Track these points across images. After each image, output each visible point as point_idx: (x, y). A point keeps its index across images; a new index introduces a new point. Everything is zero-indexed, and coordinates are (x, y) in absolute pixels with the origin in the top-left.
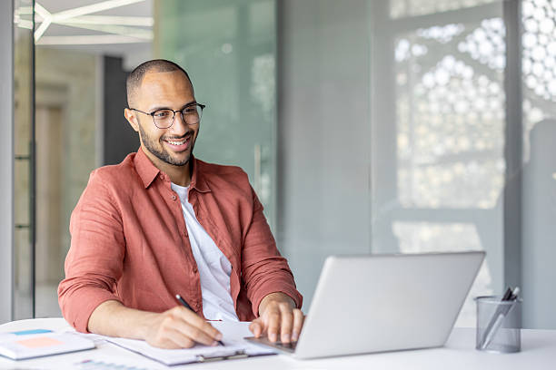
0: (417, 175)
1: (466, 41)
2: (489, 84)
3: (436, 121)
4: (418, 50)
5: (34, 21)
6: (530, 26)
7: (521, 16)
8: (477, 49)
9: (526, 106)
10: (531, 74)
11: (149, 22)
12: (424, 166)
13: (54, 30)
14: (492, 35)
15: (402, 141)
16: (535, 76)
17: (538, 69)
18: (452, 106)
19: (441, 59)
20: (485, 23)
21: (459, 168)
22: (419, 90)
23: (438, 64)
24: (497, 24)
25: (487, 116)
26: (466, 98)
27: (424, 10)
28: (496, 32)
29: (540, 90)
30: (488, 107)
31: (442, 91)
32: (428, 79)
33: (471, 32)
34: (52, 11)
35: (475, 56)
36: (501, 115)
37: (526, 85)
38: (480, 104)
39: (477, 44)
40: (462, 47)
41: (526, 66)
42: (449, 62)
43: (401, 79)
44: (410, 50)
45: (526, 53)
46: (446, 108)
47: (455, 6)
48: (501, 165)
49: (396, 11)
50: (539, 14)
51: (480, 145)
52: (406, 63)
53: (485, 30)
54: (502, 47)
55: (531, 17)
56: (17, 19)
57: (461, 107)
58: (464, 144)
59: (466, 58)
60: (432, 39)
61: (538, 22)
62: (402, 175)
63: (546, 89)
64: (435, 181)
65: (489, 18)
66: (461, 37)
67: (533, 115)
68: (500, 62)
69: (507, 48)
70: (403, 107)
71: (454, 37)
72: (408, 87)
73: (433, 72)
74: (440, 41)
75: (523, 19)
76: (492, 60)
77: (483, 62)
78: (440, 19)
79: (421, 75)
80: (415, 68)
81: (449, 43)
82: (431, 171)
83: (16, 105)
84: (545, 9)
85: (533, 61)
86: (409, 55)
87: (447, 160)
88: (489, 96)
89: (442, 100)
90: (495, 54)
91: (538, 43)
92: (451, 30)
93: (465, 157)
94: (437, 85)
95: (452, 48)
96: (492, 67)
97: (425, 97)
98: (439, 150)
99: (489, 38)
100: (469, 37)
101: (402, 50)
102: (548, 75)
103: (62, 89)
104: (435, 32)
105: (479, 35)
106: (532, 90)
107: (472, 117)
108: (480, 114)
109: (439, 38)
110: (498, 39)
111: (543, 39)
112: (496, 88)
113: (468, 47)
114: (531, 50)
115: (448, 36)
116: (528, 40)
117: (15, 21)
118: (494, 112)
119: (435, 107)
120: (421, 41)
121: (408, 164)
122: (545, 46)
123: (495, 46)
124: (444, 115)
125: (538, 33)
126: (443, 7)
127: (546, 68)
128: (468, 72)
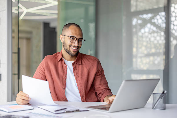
0: (139, 60)
1: (154, 19)
2: (160, 32)
3: (145, 44)
4: (140, 22)
5: (18, 11)
6: (174, 14)
8: (157, 21)
9: (172, 39)
10: (174, 29)
11: (56, 12)
12: (141, 57)
13: (28, 14)
14: (161, 17)
15: (134, 50)
17: (175, 28)
18: (150, 39)
19: (146, 24)
20: (160, 13)
21: (151, 58)
22: (140, 34)
23: (146, 26)
24: (163, 14)
25: (160, 42)
26: (154, 37)
27: (141, 9)
28: (163, 16)
29: (176, 34)
30: (160, 39)
31: (147, 34)
32: (143, 31)
33: (156, 16)
34: (27, 8)
35: (157, 24)
36: (164, 42)
37: (172, 33)
38: (158, 38)
39: (157, 20)
40: (153, 21)
41: (172, 27)
42: (149, 25)
43: (134, 30)
44: (137, 21)
45: (172, 23)
46: (148, 39)
47: (151, 8)
48: (164, 57)
49: (133, 9)
51: (158, 51)
52: (136, 26)
53: (160, 15)
55: (174, 12)
57: (152, 39)
58: (153, 51)
59: (154, 24)
60: (144, 18)
61: (176, 13)
62: (134, 60)
64: (144, 62)
67: (174, 42)
68: (164, 25)
69: (166, 21)
70: (135, 39)
71: (150, 17)
72: (136, 33)
73: (144, 29)
74: (146, 19)
75: (171, 13)
76: (162, 25)
77: (159, 25)
78: (146, 12)
79: (140, 29)
80: (139, 27)
81: (149, 19)
82: (143, 59)
85: (174, 25)
86: (137, 23)
87: (148, 55)
88: (161, 36)
89: (147, 37)
90: (163, 23)
91: (176, 20)
92: (150, 15)
93: (153, 55)
94: (145, 32)
95: (150, 21)
96: (162, 27)
97: (142, 37)
98: (146, 52)
99: (161, 18)
100: (155, 18)
101: (134, 21)
103: (30, 33)
104: (145, 16)
105: (158, 17)
106: (174, 34)
107: (156, 42)
108: (158, 41)
109: (146, 18)
110: (163, 18)
112: (163, 33)
113: (155, 21)
114: (173, 22)
115: (149, 17)
116: (173, 19)
118: (162, 41)
119: (144, 39)
120: (141, 19)
121: (136, 56)
123: (163, 20)
124: (147, 42)
125: (176, 17)
126: (147, 8)
128: (155, 29)
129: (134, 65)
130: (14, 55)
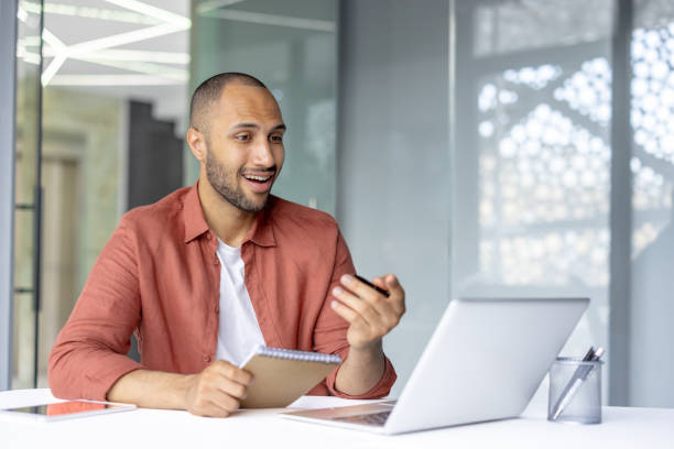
0: (506, 246)
1: (563, 87)
2: (590, 139)
4: (507, 97)
6: (640, 70)
7: (630, 58)
8: (577, 97)
9: (635, 164)
10: (642, 127)
12: (511, 237)
13: (71, 67)
14: (594, 79)
15: (486, 208)
16: (646, 131)
17: (648, 122)
18: (546, 165)
19: (533, 108)
20: (586, 66)
21: (553, 241)
22: (507, 147)
23: (531, 114)
24: (601, 67)
25: (589, 179)
26: (563, 156)
28: (599, 76)
29: (650, 147)
30: (589, 166)
31: (533, 148)
32: (518, 132)
33: (570, 75)
34: (68, 42)
35: (574, 105)
36: (605, 176)
38: (580, 162)
39: (577, 90)
40: (559, 94)
41: (636, 117)
42: (543, 111)
43: (486, 129)
44: (497, 97)
45: (635, 103)
46: (539, 167)
48: (605, 236)
50: (651, 55)
51: (579, 213)
52: (490, 115)
53: (586, 74)
54: (607, 95)
55: (641, 60)
56: (21, 52)
57: (557, 165)
58: (560, 213)
59: (563, 108)
60: (523, 85)
61: (650, 65)
62: (486, 247)
63: (659, 146)
64: (524, 253)
65: (590, 58)
66: (558, 83)
68: (604, 113)
69: (614, 95)
70: (487, 163)
71: (549, 82)
72: (493, 141)
73: (525, 123)
74: (533, 86)
75: (633, 62)
76: (594, 111)
77: (583, 112)
78: (532, 58)
79: (508, 128)
80: (503, 119)
81: (543, 90)
82: (519, 243)
83: (17, 156)
84: (658, 50)
85: (643, 112)
86: (495, 103)
87: (540, 229)
88: (591, 154)
89: (534, 158)
90: (599, 102)
91: (650, 91)
92: (546, 73)
94: (528, 139)
95: (546, 95)
96: (594, 119)
97: (515, 160)
98: (529, 218)
99: (591, 84)
100: (567, 81)
101: (487, 97)
102: (660, 130)
104: (527, 76)
105: (579, 79)
106: (641, 148)
107: (570, 179)
108: (579, 174)
109: (531, 83)
110: (602, 86)
111: (655, 86)
112: (598, 144)
113: (565, 94)
114: (641, 98)
115: (542, 82)
116: (638, 87)
117: (19, 54)
118: (597, 173)
119: (524, 166)
120: (510, 87)
121: (493, 234)
122: (658, 94)
123: (598, 93)
124: (536, 176)
125: (649, 79)
126: (539, 41)
127: (658, 122)
128: (565, 125)
130: (19, 213)
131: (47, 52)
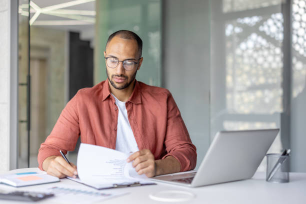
0: (237, 96)
1: (263, 25)
2: (275, 48)
3: (247, 68)
4: (238, 30)
5: (29, 12)
6: (297, 17)
7: (292, 12)
8: (269, 30)
9: (294, 60)
10: (297, 43)
11: (93, 13)
12: (240, 92)
13: (42, 17)
14: (276, 22)
15: (229, 79)
16: (299, 44)
17: (301, 40)
18: (256, 60)
19: (250, 35)
20: (273, 16)
21: (259, 93)
22: (238, 52)
23: (248, 37)
24: (279, 16)
25: (274, 65)
26: (263, 56)
27: (241, 8)
28: (279, 20)
29: (302, 52)
30: (274, 61)
31: (250, 52)
32: (243, 46)
33: (266, 20)
34: (41, 7)
35: (268, 33)
36: (281, 65)
37: (294, 49)
38: (270, 59)
39: (269, 27)
40: (261, 29)
41: (295, 39)
42: (254, 36)
43: (228, 45)
44: (233, 30)
45: (295, 32)
46: (252, 61)
47: (257, 6)
48: (280, 92)
49: (226, 8)
50: (301, 11)
51: (270, 81)
52: (231, 38)
53: (273, 19)
54: (282, 29)
55: (297, 13)
56: (20, 11)
57: (260, 60)
58: (262, 80)
59: (263, 34)
60: (245, 24)
61: (301, 15)
62: (229, 96)
63: (305, 51)
64: (246, 100)
65: (275, 13)
66: (261, 23)
67: (298, 65)
68: (280, 37)
69: (284, 29)
70: (230, 60)
71: (257, 23)
72: (232, 50)
73: (246, 42)
74: (250, 25)
75: (293, 14)
76: (277, 35)
77: (272, 36)
78: (249, 13)
79: (239, 43)
80: (236, 40)
81: (255, 26)
82: (244, 95)
83: (19, 58)
84: (305, 9)
85: (298, 36)
86: (233, 33)
87: (253, 88)
88: (275, 55)
89: (250, 57)
90: (278, 32)
91: (301, 27)
92: (255, 19)
93: (262, 87)
94: (247, 48)
95: (255, 29)
96: (277, 39)
97: (242, 57)
98: (248, 83)
99: (275, 24)
100: (265, 23)
101: (229, 30)
103: (46, 49)
104: (247, 20)
105: (270, 22)
106: (298, 52)
107: (266, 65)
108: (270, 64)
109: (249, 23)
110: (279, 24)
111: (303, 25)
112: (278, 51)
113: (264, 28)
114: (297, 30)
115: (254, 23)
116: (296, 25)
117: (20, 12)
118: (278, 63)
119: (246, 60)
120: (239, 25)
121: (232, 91)
122: (305, 28)
123: (278, 28)
124: (251, 66)
125: (301, 21)
126: (251, 7)
127: (304, 40)
128: (264, 42)
129: (229, 106)
130: (21, 87)
131: (31, 11)
